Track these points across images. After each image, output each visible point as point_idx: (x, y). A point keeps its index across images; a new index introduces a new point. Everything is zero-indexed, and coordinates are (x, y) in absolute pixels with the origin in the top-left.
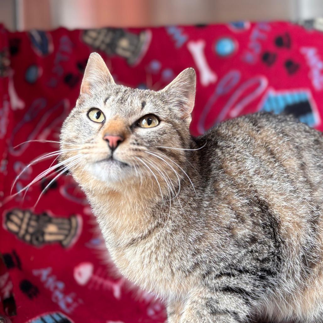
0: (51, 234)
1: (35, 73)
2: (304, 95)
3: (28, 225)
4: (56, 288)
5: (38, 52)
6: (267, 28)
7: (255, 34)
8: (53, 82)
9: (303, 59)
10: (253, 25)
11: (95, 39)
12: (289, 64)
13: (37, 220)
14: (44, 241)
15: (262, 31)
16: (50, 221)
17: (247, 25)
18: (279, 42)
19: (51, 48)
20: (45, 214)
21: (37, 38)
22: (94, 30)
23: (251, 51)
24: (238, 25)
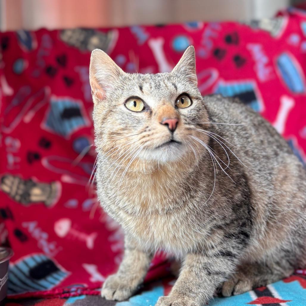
0: (36, 195)
1: (21, 66)
2: (250, 85)
3: (18, 188)
4: (41, 238)
5: (24, 48)
6: (218, 28)
7: (208, 33)
8: (36, 73)
9: (249, 54)
10: (206, 25)
11: (70, 37)
12: (237, 59)
13: (25, 184)
14: (30, 202)
15: (213, 30)
16: (34, 185)
17: (200, 25)
18: (229, 40)
19: (35, 45)
20: (30, 180)
21: (23, 36)
22: (70, 30)
23: (204, 47)
24: (193, 25)
